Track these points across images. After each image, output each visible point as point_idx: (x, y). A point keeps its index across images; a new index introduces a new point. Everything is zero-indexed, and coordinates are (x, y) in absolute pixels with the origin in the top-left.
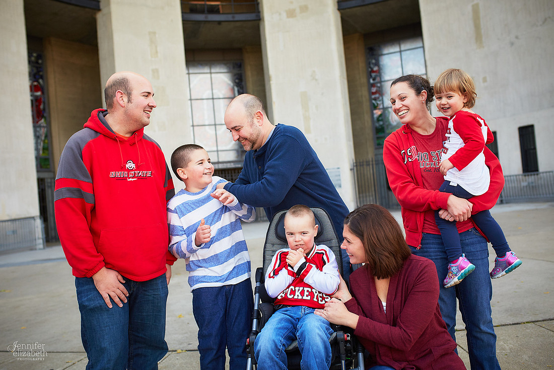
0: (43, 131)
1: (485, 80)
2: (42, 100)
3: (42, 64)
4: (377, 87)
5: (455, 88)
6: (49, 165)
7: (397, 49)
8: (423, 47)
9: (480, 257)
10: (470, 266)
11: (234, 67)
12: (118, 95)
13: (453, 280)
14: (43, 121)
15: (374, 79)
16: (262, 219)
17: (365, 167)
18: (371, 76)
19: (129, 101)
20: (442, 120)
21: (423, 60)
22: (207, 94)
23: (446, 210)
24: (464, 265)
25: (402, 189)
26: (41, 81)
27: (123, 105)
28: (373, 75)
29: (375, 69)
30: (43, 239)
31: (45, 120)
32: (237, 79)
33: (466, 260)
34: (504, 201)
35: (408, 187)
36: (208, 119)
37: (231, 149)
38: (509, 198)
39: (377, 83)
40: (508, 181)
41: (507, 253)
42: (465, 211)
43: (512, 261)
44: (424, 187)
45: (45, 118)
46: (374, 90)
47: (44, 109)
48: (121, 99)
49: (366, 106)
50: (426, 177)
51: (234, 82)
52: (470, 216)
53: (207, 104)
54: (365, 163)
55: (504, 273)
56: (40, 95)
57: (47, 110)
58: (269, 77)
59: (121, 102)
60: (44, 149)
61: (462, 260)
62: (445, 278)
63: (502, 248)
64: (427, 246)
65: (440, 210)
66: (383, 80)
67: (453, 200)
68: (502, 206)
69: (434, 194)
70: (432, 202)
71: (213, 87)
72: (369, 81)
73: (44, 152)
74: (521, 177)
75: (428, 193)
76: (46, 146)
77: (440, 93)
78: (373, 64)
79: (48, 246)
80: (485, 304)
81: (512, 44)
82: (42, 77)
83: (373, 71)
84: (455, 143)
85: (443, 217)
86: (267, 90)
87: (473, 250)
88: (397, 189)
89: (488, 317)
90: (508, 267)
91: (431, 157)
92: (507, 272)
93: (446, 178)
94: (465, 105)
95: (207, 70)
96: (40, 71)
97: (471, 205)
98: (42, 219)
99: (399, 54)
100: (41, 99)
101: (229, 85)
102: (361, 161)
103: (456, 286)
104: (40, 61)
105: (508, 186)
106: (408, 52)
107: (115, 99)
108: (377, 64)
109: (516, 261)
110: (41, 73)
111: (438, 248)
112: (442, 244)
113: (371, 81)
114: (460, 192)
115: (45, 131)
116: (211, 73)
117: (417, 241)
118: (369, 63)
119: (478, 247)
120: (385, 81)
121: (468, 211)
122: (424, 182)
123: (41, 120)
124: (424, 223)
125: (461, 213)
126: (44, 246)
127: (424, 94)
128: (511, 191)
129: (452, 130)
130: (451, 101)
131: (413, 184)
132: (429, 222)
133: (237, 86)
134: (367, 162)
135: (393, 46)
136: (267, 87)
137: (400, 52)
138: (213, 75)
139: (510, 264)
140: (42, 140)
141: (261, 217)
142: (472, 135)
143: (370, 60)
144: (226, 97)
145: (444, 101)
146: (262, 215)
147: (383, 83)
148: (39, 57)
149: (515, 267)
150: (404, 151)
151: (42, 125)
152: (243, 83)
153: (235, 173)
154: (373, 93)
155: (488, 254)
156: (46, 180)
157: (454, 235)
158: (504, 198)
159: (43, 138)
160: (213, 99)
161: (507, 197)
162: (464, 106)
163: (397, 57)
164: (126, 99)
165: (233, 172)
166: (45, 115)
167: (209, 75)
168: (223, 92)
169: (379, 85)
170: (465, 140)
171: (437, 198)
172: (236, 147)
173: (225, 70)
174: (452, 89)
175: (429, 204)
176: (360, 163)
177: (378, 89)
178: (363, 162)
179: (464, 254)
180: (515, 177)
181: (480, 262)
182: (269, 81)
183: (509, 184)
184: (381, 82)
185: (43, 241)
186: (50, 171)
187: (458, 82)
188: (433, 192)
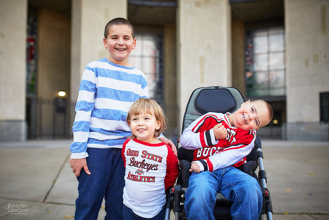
7: (266, 34)
11: (157, 38)
22: (138, 53)
37: (151, 90)
39: (251, 55)
45: (35, 59)
46: (248, 59)
47: (34, 54)
51: (156, 47)
53: (138, 60)
56: (33, 45)
57: (37, 55)
58: (180, 45)
66: (255, 53)
71: (143, 49)
72: (245, 53)
73: (32, 81)
99: (267, 37)
100: (33, 48)
104: (35, 23)
110: (35, 31)
115: (34, 68)
116: (142, 40)
123: (32, 60)
135: (264, 31)
136: (177, 51)
140: (31, 73)
144: (151, 56)
147: (254, 56)
148: (35, 20)
151: (32, 63)
152: (162, 48)
156: (32, 100)
160: (142, 57)
168: (149, 53)
177: (251, 59)
182: (180, 47)
186: (34, 93)
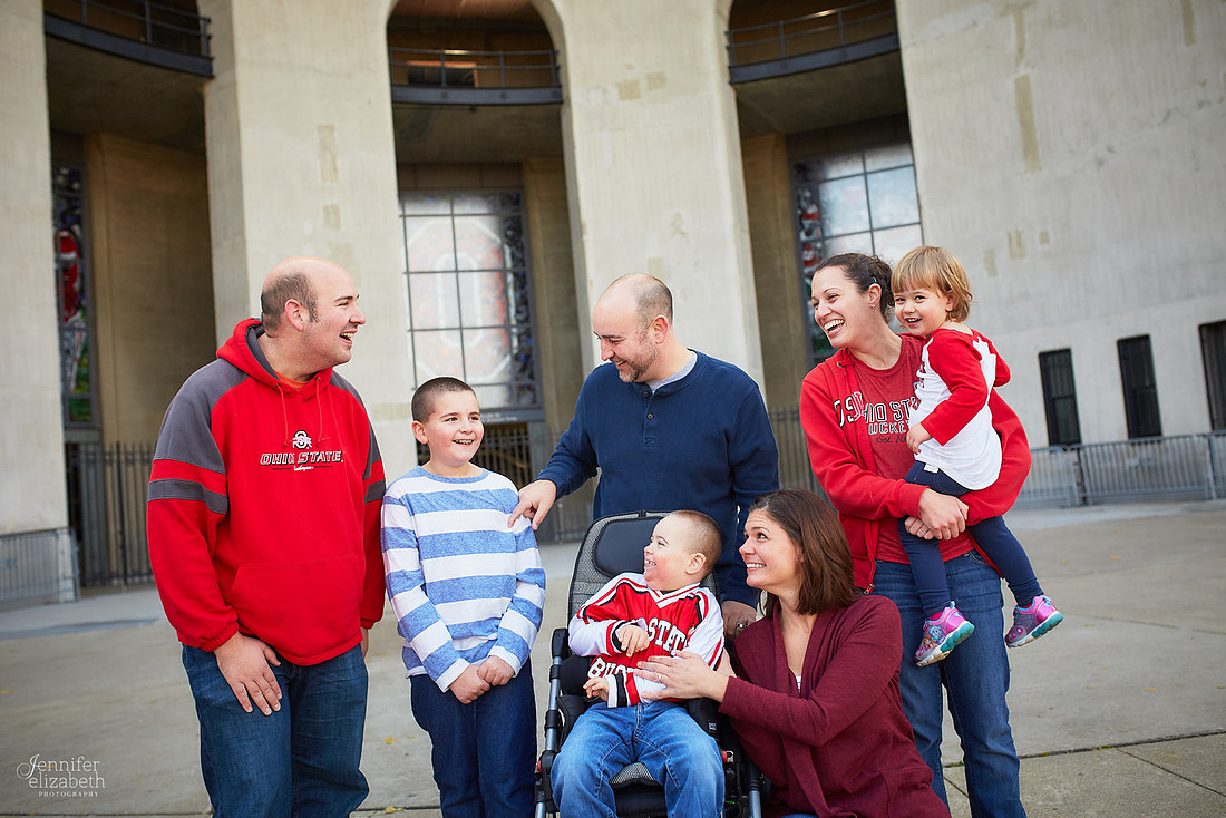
0: (78, 339)
1: (1044, 238)
2: (79, 271)
3: (79, 191)
4: (816, 249)
5: (930, 282)
6: (89, 414)
7: (858, 169)
8: (913, 165)
9: (984, 607)
10: (964, 625)
11: (503, 204)
12: (290, 310)
13: (935, 653)
14: (79, 315)
15: (808, 233)
16: (563, 536)
17: (789, 422)
18: (802, 226)
19: (313, 318)
20: (913, 340)
21: (914, 193)
22: (445, 261)
23: (918, 518)
24: (953, 623)
25: (837, 476)
26: (76, 228)
27: (301, 327)
28: (807, 223)
29: (812, 210)
30: (74, 579)
31: (84, 315)
32: (509, 228)
33: (957, 614)
34: (1090, 500)
35: (847, 472)
36: (445, 317)
37: (496, 381)
38: (1100, 492)
39: (816, 241)
40: (1098, 455)
41: (1036, 598)
42: (954, 520)
43: (1044, 615)
44: (877, 472)
45: (84, 310)
46: (808, 255)
47: (82, 290)
48: (296, 315)
49: (791, 289)
50: (881, 454)
51: (504, 235)
52: (963, 529)
53: (443, 284)
54: (789, 416)
55: (1030, 636)
56: (75, 260)
57: (88, 293)
58: (580, 228)
59: (297, 323)
60: (82, 379)
61: (950, 615)
62: (918, 648)
63: (1026, 590)
64: (884, 585)
65: (907, 517)
66: (827, 234)
67: (931, 500)
68: (1085, 509)
69: (895, 487)
70: (892, 503)
71: (458, 247)
72: (798, 237)
73: (78, 386)
74: (1124, 446)
75: (884, 485)
76: (84, 371)
77: (902, 291)
78: (806, 199)
79: (84, 595)
80: (995, 698)
81: (1100, 163)
82: (79, 221)
83: (805, 216)
84: (932, 391)
85: (912, 531)
86: (575, 256)
87: (970, 593)
88: (827, 477)
89: (1002, 721)
90: (1038, 626)
91: (890, 412)
92: (1036, 636)
93: (917, 457)
94: (951, 315)
95: (444, 208)
96: (76, 208)
97: (965, 508)
98: (74, 534)
99: (862, 179)
100: (75, 267)
101: (492, 241)
102: (781, 410)
103: (940, 664)
104: (76, 186)
105: (1097, 465)
106: (881, 175)
107: (283, 316)
108: (815, 200)
109: (1052, 615)
110: (78, 212)
111: (905, 590)
112: (912, 581)
113: (803, 237)
114: (943, 484)
115: (83, 339)
116: (452, 215)
117: (867, 576)
118: (799, 200)
119: (981, 588)
120: (832, 237)
121: (958, 519)
122: (878, 462)
123: (75, 313)
124: (879, 541)
125: (946, 524)
126: (76, 595)
127: (875, 290)
128: (1104, 475)
129: (927, 366)
130: (923, 307)
131: (856, 467)
132: (888, 539)
133: (510, 245)
134: (793, 413)
135: (850, 162)
136: (575, 248)
137: (865, 174)
138: (457, 220)
139: (1040, 620)
140: (75, 359)
141: (560, 533)
142: (962, 376)
143: (800, 192)
144: (486, 267)
145: (910, 305)
146: (562, 530)
147: (827, 242)
148: (75, 176)
149: (1051, 627)
150: (838, 402)
151: (76, 324)
152: (523, 239)
153: (503, 434)
154: (807, 263)
155: (1002, 601)
156: (82, 448)
157: (934, 565)
158: (1089, 493)
159: (78, 355)
160: (457, 271)
161: (1097, 490)
162: (948, 318)
163: (857, 186)
164: (305, 316)
165: (499, 433)
166: (84, 303)
167: (449, 220)
168: (479, 257)
169: (819, 245)
170: (951, 385)
171: (900, 495)
172: (507, 378)
173: (484, 210)
174: (924, 285)
175: (886, 507)
176: (778, 414)
177: (817, 252)
178: (785, 413)
179: (953, 602)
180: (1111, 447)
181: (984, 616)
182: (581, 234)
183: (1099, 462)
184: (823, 239)
185: (75, 584)
186: (93, 428)
187: (935, 271)
188: (894, 484)
